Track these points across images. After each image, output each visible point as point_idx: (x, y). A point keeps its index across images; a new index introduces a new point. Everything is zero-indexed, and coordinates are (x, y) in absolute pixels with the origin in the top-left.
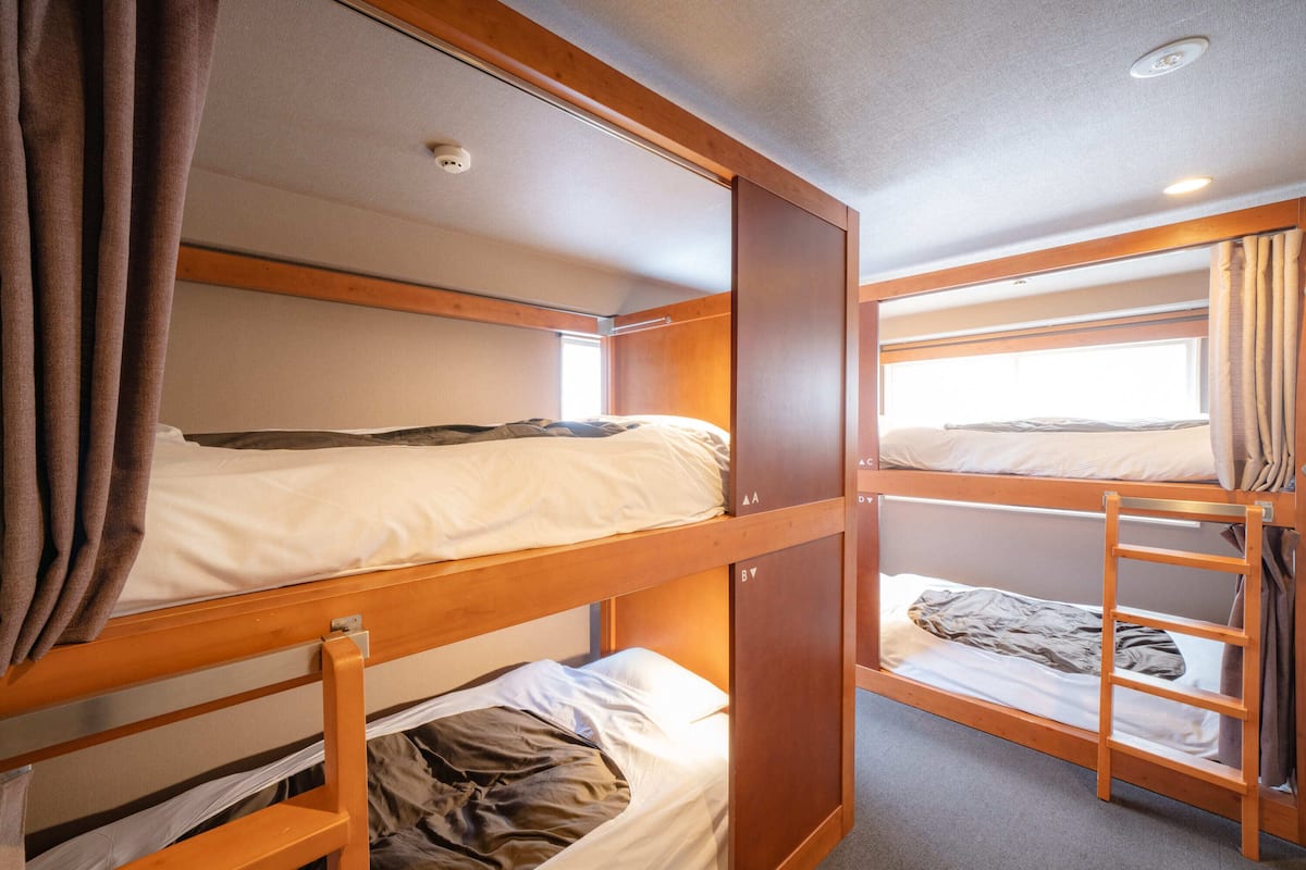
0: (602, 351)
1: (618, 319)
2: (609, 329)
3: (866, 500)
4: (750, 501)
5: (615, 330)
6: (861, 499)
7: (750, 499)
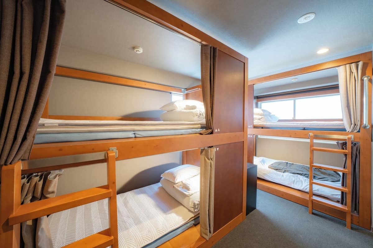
0: (183, 97)
1: (187, 89)
2: (185, 92)
3: (250, 136)
4: (217, 131)
5: (186, 92)
6: (249, 136)
7: (217, 130)
